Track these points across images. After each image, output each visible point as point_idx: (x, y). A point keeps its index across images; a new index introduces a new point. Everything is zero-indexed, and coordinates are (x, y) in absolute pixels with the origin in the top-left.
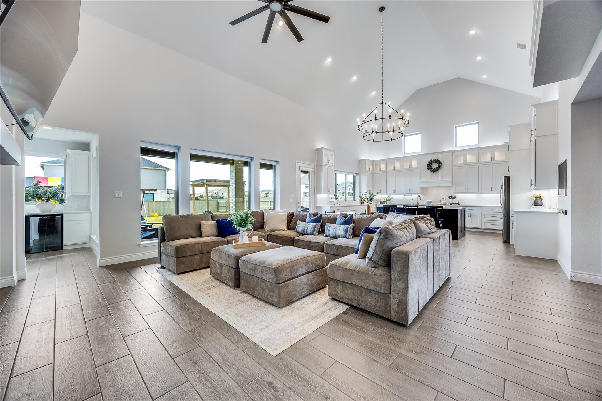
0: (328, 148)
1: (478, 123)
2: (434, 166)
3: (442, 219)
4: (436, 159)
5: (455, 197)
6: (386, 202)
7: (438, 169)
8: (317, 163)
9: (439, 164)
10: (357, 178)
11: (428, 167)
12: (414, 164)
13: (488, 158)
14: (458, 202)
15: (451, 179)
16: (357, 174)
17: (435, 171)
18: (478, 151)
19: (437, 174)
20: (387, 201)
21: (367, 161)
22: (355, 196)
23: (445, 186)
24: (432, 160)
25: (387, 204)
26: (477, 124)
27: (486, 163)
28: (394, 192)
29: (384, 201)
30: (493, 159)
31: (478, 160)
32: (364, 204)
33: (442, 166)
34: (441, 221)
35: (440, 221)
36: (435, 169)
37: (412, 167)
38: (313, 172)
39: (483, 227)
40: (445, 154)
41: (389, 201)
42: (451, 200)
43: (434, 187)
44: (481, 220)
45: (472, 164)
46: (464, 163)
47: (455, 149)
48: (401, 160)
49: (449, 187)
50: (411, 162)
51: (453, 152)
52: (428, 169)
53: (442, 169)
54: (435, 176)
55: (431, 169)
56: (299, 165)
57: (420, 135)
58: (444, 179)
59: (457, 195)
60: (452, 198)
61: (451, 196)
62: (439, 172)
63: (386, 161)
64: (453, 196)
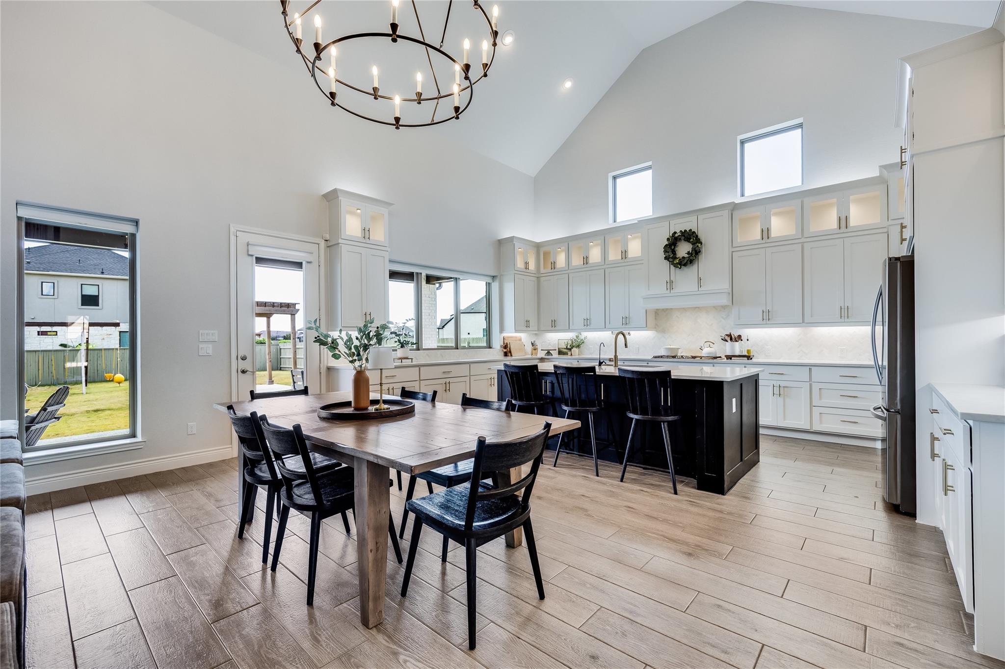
0: (379, 198)
1: (800, 126)
2: (683, 249)
3: (670, 418)
4: (685, 231)
5: (740, 337)
6: (570, 350)
7: (691, 258)
8: (327, 237)
9: (693, 244)
10: (495, 286)
11: (667, 254)
12: (635, 248)
13: (830, 221)
14: (748, 351)
15: (726, 286)
16: (493, 277)
17: (685, 265)
18: (802, 202)
19: (690, 272)
20: (572, 347)
21: (517, 245)
22: (490, 335)
23: (714, 307)
24: (675, 233)
25: (571, 355)
26: (800, 130)
27: (826, 236)
28: (587, 324)
29: (567, 348)
30: (843, 221)
31: (802, 230)
32: (511, 356)
33: (703, 250)
34: (668, 422)
35: (664, 422)
36: (684, 258)
37: (629, 256)
38: (316, 264)
39: (817, 427)
40: (712, 215)
41: (578, 346)
42: (729, 344)
43: (684, 310)
44: (811, 406)
45: (784, 241)
46: (763, 239)
47: (738, 200)
48: (603, 236)
49: (724, 307)
50: (625, 243)
51: (734, 208)
52: (666, 258)
53: (702, 257)
54: (686, 278)
55: (675, 258)
56: (244, 238)
57: (650, 171)
58: (707, 287)
59: (746, 333)
60: (731, 339)
61: (730, 336)
62: (695, 267)
63: (567, 242)
64: (735, 334)
